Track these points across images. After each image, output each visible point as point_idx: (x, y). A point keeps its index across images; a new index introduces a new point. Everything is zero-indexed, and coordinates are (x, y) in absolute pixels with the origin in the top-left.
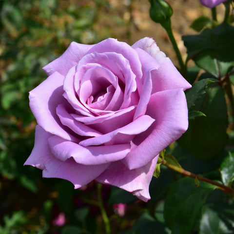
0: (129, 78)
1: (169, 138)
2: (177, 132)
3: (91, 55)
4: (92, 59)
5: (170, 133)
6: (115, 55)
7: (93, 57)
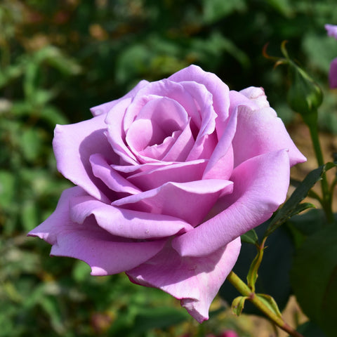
0: (208, 116)
1: (251, 216)
2: (264, 208)
3: (159, 83)
4: (159, 89)
5: (254, 208)
6: (194, 85)
7: (161, 87)
